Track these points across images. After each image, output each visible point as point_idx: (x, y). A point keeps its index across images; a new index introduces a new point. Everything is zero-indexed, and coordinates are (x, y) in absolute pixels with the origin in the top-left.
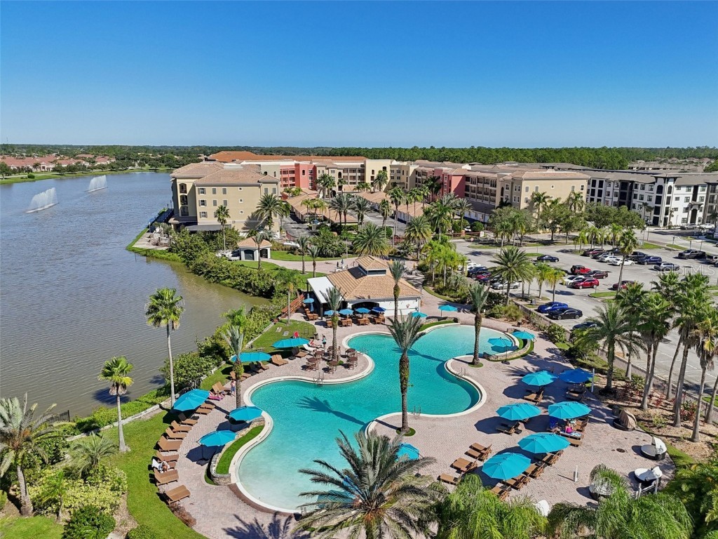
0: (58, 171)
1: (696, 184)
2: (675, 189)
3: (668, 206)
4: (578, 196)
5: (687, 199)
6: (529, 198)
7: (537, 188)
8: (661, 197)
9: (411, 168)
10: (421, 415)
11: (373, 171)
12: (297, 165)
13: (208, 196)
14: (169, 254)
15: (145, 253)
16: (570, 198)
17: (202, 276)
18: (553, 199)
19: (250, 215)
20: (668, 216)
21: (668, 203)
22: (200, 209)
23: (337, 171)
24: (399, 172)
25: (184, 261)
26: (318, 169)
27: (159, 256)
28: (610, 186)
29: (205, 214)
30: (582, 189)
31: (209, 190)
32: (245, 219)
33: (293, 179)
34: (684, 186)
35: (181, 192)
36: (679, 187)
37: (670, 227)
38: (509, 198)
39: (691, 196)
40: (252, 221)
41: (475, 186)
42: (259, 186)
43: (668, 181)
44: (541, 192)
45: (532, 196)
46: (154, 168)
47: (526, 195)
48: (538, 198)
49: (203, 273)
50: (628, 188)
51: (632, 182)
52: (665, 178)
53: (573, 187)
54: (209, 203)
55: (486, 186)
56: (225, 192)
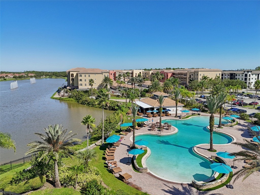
0: (15, 78)
1: (258, 73)
2: (251, 75)
3: (249, 81)
4: (219, 77)
5: (256, 79)
6: (201, 78)
7: (204, 74)
8: (247, 78)
9: (150, 72)
11: (136, 74)
13: (83, 78)
14: (69, 99)
15: (59, 99)
16: (216, 78)
17: (85, 105)
18: (210, 78)
19: (99, 85)
20: (250, 85)
21: (249, 80)
22: (80, 82)
23: (123, 74)
24: (145, 74)
25: (76, 101)
26: (116, 73)
27: (65, 99)
28: (226, 75)
29: (81, 85)
30: (220, 75)
31: (83, 75)
34: (254, 74)
35: (72, 77)
36: (253, 74)
37: (251, 89)
38: (193, 78)
39: (257, 78)
40: (99, 87)
41: (177, 76)
42: (102, 74)
43: (249, 72)
44: (205, 76)
45: (202, 77)
46: (50, 77)
47: (200, 77)
48: (205, 78)
49: (86, 104)
50: (233, 76)
51: (235, 74)
52: (248, 71)
53: (217, 74)
54: (83, 80)
55: (182, 76)
56: (89, 76)
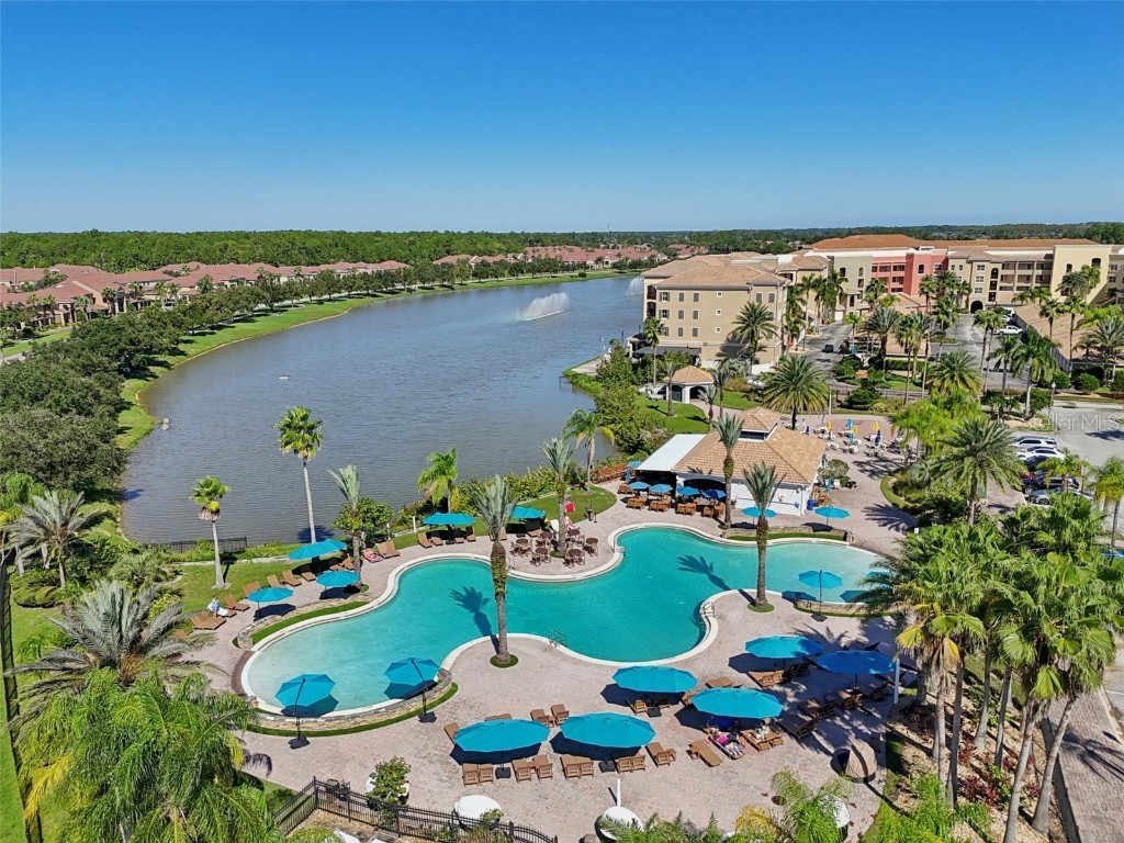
0: (617, 268)
10: (561, 648)
11: (1069, 266)
12: (910, 257)
13: (673, 304)
15: (571, 378)
19: (730, 336)
23: (989, 267)
26: (952, 262)
29: (666, 333)
31: (674, 295)
32: (722, 341)
33: (901, 280)
40: (732, 345)
42: (748, 290)
54: (674, 314)
56: (696, 298)
